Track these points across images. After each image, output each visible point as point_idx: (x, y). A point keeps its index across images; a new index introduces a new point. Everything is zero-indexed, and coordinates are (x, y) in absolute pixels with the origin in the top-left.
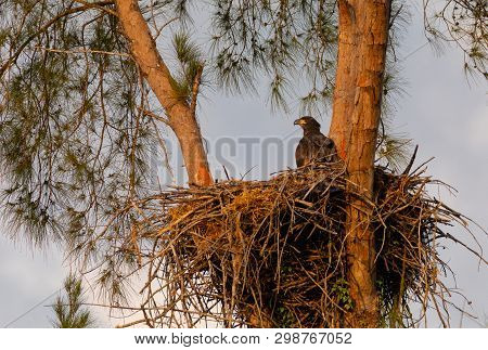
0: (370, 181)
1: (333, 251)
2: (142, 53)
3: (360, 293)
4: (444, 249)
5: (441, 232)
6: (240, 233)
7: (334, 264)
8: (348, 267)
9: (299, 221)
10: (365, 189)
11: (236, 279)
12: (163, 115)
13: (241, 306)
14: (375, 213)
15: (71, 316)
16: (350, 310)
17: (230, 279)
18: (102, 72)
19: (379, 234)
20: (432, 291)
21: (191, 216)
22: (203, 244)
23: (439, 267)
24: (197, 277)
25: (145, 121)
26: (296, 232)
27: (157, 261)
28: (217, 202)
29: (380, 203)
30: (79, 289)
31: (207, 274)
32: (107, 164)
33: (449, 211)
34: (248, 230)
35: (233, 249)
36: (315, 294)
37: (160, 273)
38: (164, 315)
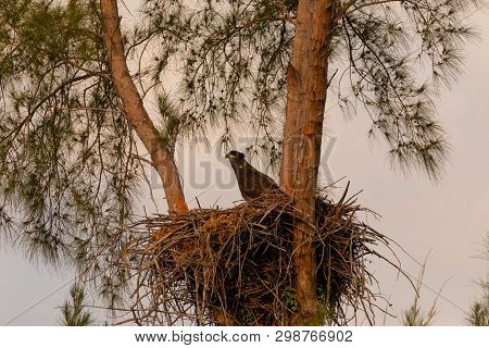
0: (313, 209)
1: (283, 264)
2: (133, 109)
3: (303, 298)
4: (371, 264)
5: (367, 249)
6: (209, 249)
7: (283, 275)
8: (294, 276)
9: (256, 240)
10: (309, 216)
11: (206, 286)
12: (148, 158)
13: (210, 308)
14: (316, 235)
15: (75, 317)
16: (296, 311)
17: (201, 286)
18: (99, 126)
19: (319, 251)
20: (361, 297)
21: (170, 237)
22: (181, 259)
23: (366, 277)
24: (176, 285)
25: (134, 166)
26: (254, 249)
27: (143, 273)
28: (191, 226)
29: (320, 226)
30: (81, 296)
31: (184, 283)
32: (104, 200)
33: (375, 233)
34: (216, 248)
35: (204, 263)
36: (269, 298)
37: (146, 282)
38: (149, 315)
